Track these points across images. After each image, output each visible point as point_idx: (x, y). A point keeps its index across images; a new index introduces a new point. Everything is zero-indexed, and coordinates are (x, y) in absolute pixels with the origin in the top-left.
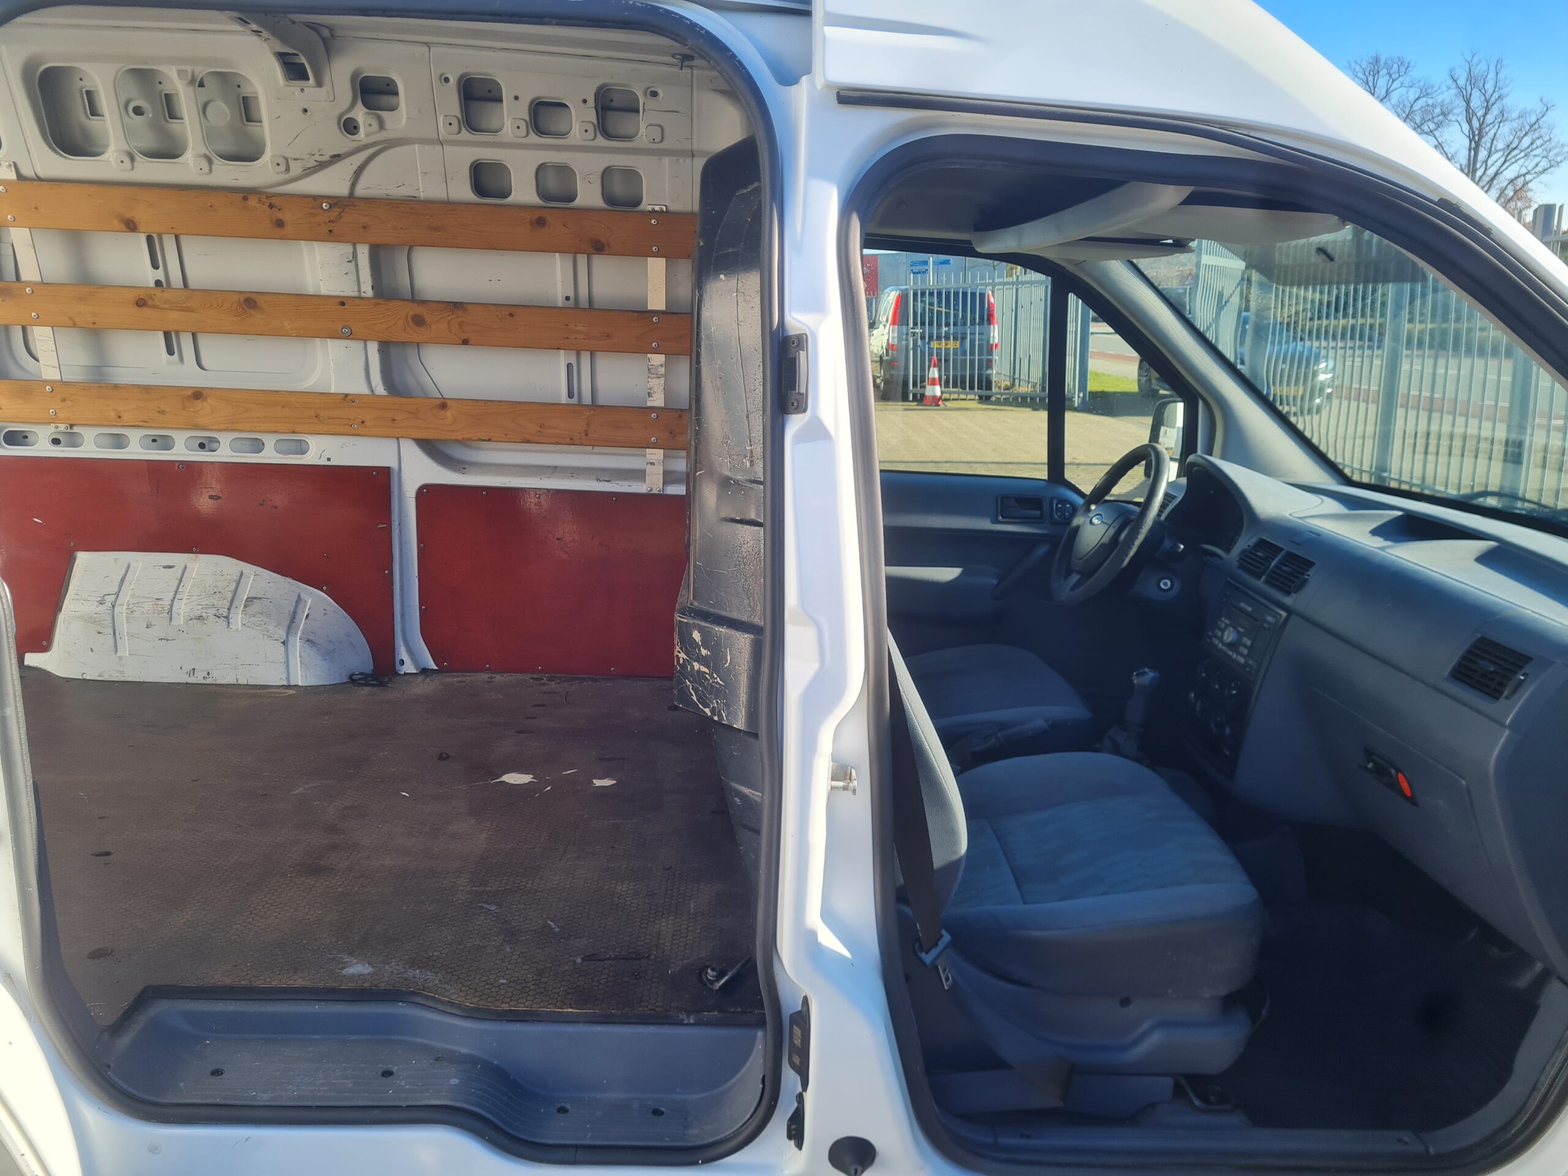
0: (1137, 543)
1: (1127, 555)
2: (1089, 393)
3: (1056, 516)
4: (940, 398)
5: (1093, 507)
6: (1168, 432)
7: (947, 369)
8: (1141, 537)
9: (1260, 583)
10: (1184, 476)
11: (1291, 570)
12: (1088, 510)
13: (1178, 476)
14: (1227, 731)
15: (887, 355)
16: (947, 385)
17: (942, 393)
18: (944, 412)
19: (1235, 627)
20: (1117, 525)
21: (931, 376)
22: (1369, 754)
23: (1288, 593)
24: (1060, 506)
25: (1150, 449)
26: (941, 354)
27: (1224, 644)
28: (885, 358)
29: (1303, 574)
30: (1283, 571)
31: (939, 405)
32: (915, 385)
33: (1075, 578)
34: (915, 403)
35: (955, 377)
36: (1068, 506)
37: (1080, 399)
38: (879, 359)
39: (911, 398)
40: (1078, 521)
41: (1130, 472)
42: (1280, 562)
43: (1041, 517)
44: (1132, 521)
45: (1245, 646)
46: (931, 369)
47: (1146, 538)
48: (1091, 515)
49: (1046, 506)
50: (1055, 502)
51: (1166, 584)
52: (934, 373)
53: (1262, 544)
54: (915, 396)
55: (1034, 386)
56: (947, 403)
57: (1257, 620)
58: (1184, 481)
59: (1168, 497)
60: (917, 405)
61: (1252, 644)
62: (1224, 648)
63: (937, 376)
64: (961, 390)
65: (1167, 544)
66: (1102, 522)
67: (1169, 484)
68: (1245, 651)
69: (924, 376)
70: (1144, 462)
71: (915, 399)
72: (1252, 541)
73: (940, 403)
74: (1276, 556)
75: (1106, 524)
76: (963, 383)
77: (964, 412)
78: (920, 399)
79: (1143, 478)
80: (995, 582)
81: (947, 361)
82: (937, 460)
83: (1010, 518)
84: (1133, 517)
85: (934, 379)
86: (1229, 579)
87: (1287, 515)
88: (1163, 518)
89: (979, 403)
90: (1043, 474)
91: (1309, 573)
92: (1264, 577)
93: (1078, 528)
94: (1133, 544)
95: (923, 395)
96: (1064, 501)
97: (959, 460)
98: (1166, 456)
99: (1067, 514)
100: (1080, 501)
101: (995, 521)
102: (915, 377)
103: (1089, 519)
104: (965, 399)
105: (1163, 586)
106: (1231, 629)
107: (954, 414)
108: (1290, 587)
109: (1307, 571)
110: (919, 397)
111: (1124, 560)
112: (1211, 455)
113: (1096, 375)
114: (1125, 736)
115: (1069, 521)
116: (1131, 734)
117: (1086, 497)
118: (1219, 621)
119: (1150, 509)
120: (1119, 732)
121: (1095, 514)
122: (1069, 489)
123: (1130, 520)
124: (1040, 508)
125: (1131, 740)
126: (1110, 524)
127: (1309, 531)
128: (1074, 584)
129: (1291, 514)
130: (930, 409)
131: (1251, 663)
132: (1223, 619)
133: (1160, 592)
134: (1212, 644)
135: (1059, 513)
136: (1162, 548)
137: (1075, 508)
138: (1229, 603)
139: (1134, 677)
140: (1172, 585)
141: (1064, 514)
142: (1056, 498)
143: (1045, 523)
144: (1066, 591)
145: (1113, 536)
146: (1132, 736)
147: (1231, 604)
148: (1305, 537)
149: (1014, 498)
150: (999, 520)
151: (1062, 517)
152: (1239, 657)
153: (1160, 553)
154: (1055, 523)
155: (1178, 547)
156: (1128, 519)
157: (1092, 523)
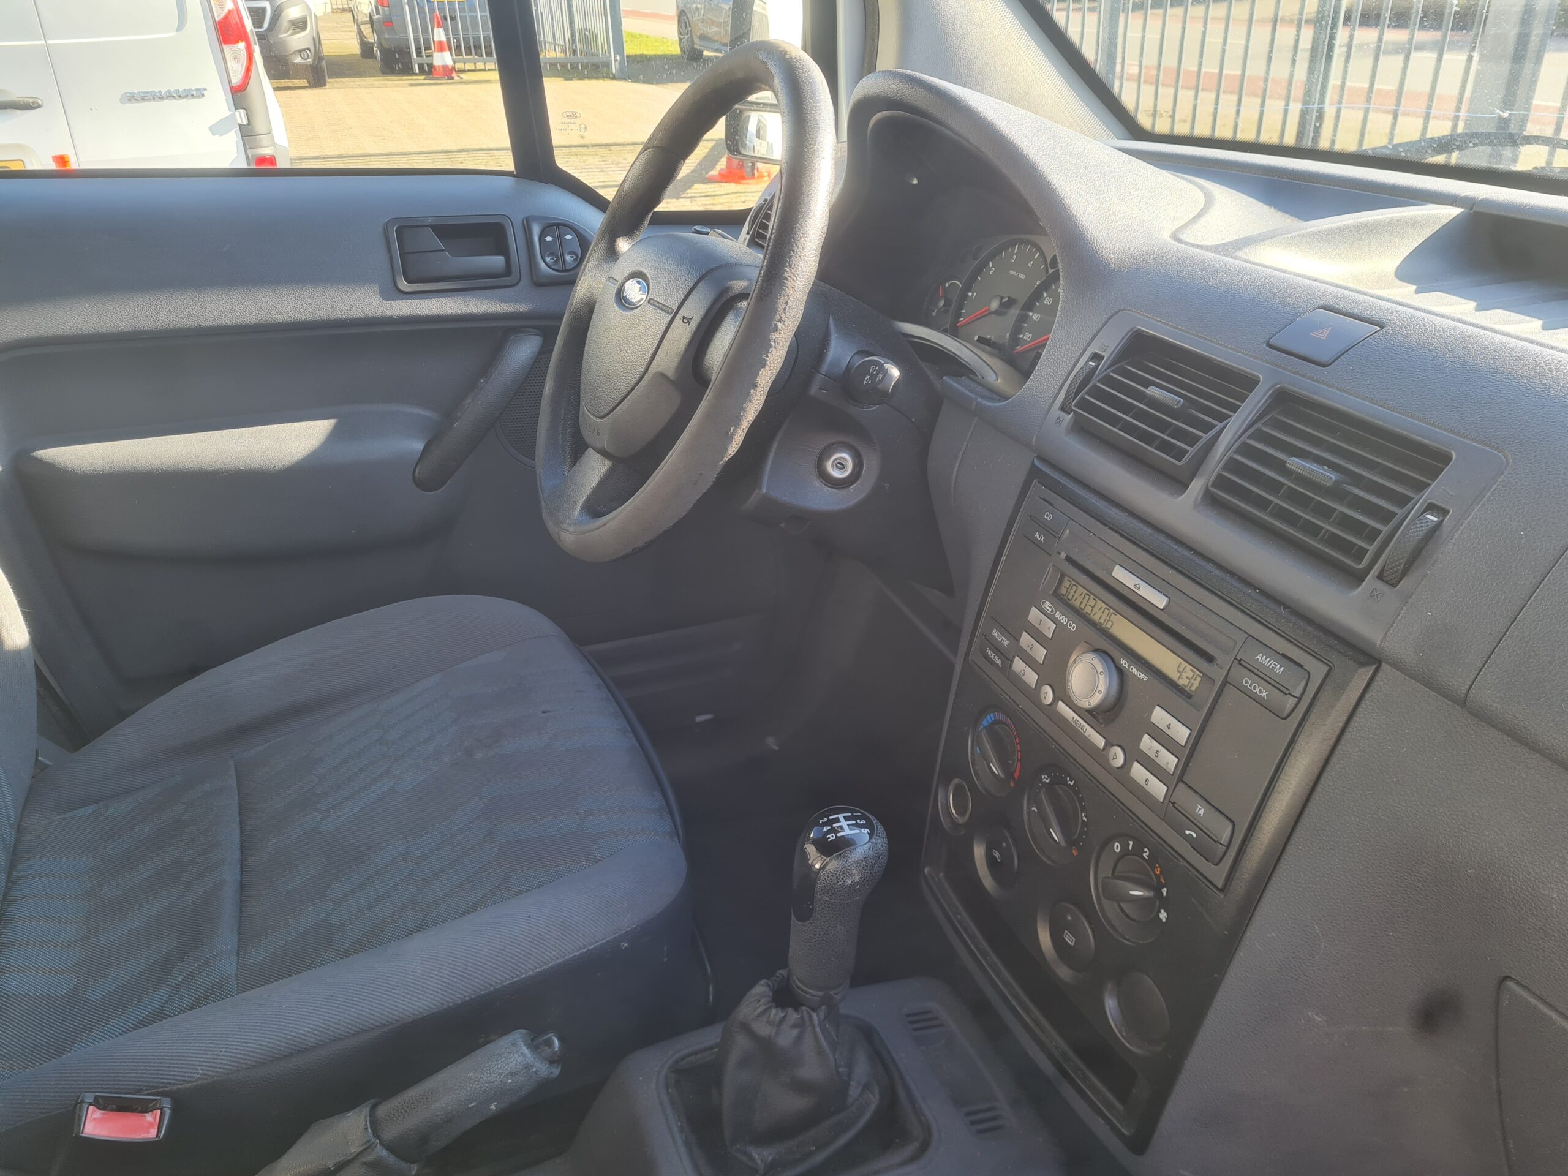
0: (766, 378)
1: (736, 421)
2: (627, 56)
3: (543, 265)
4: (453, 68)
5: (623, 245)
7: (455, 30)
9: (1182, 507)
11: (1332, 476)
12: (612, 254)
14: (1111, 1002)
15: (378, 13)
16: (459, 53)
17: (454, 62)
18: (459, 86)
19: (1106, 656)
20: (695, 309)
21: (436, 39)
23: (1350, 578)
24: (549, 239)
26: (444, 9)
27: (1062, 697)
28: (376, 17)
30: (1292, 475)
31: (452, 78)
32: (419, 54)
34: (423, 77)
35: (466, 39)
36: (568, 237)
37: (617, 63)
38: (368, 19)
39: (417, 71)
42: (1256, 432)
43: (508, 271)
44: (744, 296)
45: (1163, 739)
46: (436, 30)
48: (621, 269)
49: (515, 240)
50: (536, 230)
51: (840, 465)
52: (439, 35)
54: (421, 66)
55: (564, 51)
56: (462, 75)
60: (425, 79)
61: (1197, 741)
62: (1066, 711)
63: (443, 38)
64: (476, 57)
66: (650, 300)
68: (1167, 759)
69: (429, 40)
71: (422, 71)
72: (1109, 344)
73: (454, 75)
74: (1233, 407)
75: (663, 308)
76: (478, 47)
77: (484, 85)
78: (428, 71)
80: (418, 446)
81: (453, 19)
82: (449, 148)
83: (426, 280)
84: (739, 285)
85: (440, 43)
86: (1044, 468)
87: (1165, 236)
90: (501, 157)
91: (1430, 498)
92: (1197, 486)
93: (589, 309)
94: (755, 386)
95: (431, 66)
96: (556, 226)
97: (477, 147)
99: (568, 258)
100: (593, 221)
101: (392, 293)
102: (417, 41)
103: (614, 289)
104: (484, 70)
105: (837, 474)
106: (1090, 656)
109: (1421, 487)
110: (426, 67)
111: (729, 438)
113: (633, 36)
114: (794, 1026)
115: (571, 282)
116: (814, 1015)
117: (604, 211)
118: (1034, 609)
119: (794, 260)
120: (775, 1014)
121: (636, 269)
122: (567, 192)
123: (732, 294)
124: (502, 248)
125: (815, 1033)
126: (675, 309)
127: (1324, 307)
128: (595, 492)
129: (1175, 236)
130: (442, 84)
131: (1202, 812)
132: (1047, 605)
133: (828, 490)
134: (1017, 681)
135: (548, 256)
136: (825, 368)
137: (584, 243)
138: (1063, 555)
139: (810, 849)
140: (858, 465)
141: (559, 258)
142: (537, 219)
143: (518, 286)
144: (576, 513)
145: (686, 351)
146: (816, 1022)
147: (1069, 559)
148: (1326, 332)
149: (432, 227)
150: (401, 288)
151: (556, 267)
152: (1138, 772)
153: (820, 389)
154: (541, 283)
155: (885, 373)
156: (727, 289)
157: (625, 299)
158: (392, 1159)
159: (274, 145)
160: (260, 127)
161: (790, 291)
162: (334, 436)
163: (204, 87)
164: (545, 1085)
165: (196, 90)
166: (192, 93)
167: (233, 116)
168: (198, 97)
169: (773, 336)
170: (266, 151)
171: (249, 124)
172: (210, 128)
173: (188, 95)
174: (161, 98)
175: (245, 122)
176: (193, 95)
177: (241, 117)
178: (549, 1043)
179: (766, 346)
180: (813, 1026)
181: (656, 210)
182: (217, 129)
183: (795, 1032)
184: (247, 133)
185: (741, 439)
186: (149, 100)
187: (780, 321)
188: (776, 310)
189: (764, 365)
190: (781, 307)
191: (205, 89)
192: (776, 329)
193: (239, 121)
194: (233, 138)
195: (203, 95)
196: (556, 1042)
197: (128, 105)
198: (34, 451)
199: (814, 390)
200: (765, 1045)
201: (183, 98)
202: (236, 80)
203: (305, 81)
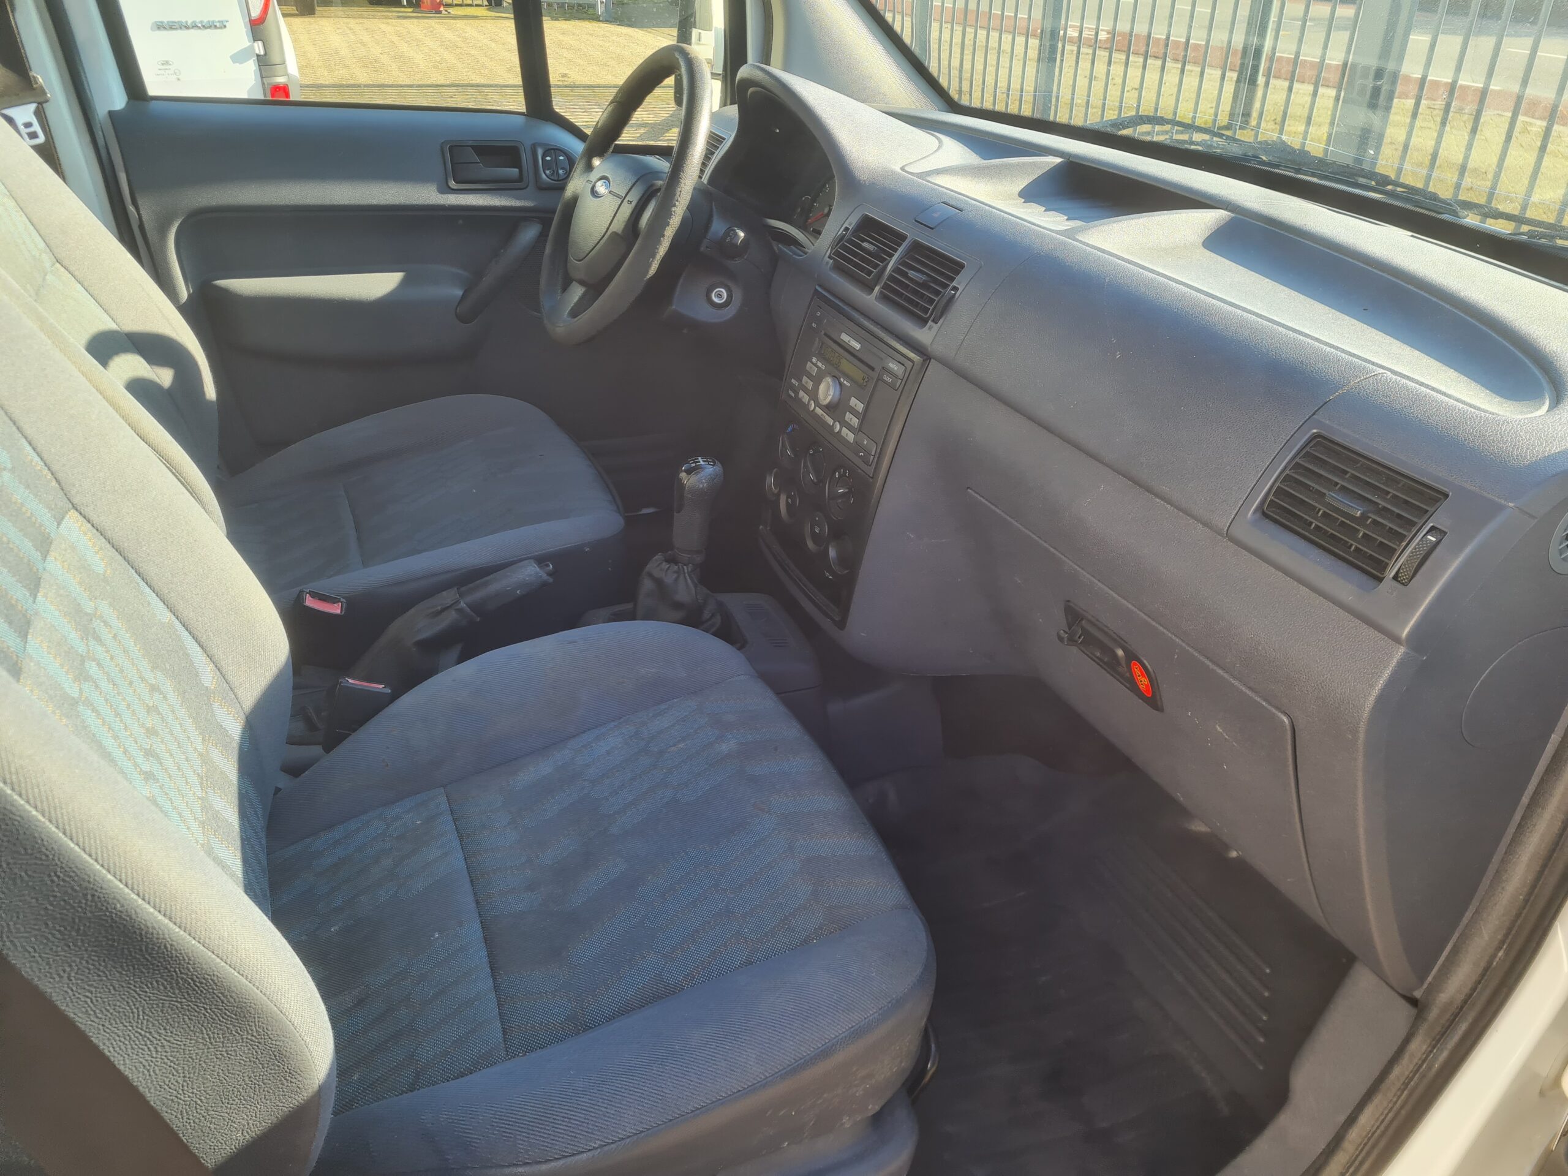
0: (670, 232)
1: (654, 256)
3: (544, 176)
4: (441, 3)
5: (596, 162)
6: (702, 35)
8: (675, 221)
9: (871, 300)
10: (732, 103)
11: (924, 278)
12: (589, 168)
13: (724, 104)
14: (832, 553)
18: (447, 20)
19: (835, 377)
20: (634, 197)
22: (1073, 616)
23: (923, 322)
24: (548, 158)
25: (677, 55)
27: (817, 404)
29: (945, 286)
30: (911, 280)
31: (440, 12)
33: (577, 292)
34: (411, 10)
36: (561, 158)
39: (405, 3)
40: (576, 184)
41: (649, 99)
42: (902, 262)
43: (520, 179)
44: (659, 190)
45: (854, 412)
47: (684, 222)
48: (594, 176)
49: (525, 158)
50: (540, 152)
51: (719, 296)
53: (868, 226)
56: (450, 10)
57: (873, 369)
58: (733, 111)
59: (714, 141)
60: (413, 12)
61: (866, 410)
62: (819, 411)
65: (718, 227)
66: (610, 192)
67: (714, 116)
68: (855, 422)
70: (670, 81)
71: (410, 4)
72: (852, 222)
73: (442, 9)
74: (896, 250)
75: (617, 196)
78: (417, 3)
79: (672, 106)
80: (459, 293)
83: (468, 182)
84: (660, 183)
86: (819, 289)
87: (897, 168)
88: (705, 179)
89: (488, 9)
90: (517, 103)
91: (954, 284)
92: (877, 289)
93: (575, 200)
94: (663, 236)
96: (554, 150)
98: (706, 71)
99: (561, 172)
100: (578, 147)
101: (446, 189)
103: (591, 186)
104: (471, 5)
105: (716, 300)
106: (829, 380)
107: (460, 23)
108: (926, 310)
109: (953, 279)
111: (649, 266)
112: (768, 63)
114: (675, 572)
115: (562, 188)
116: (685, 567)
117: (585, 142)
118: (809, 363)
119: (685, 169)
120: (665, 566)
121: (601, 175)
122: (561, 128)
123: (654, 188)
124: (517, 164)
125: (685, 577)
126: (623, 196)
127: (943, 203)
128: (576, 305)
129: (902, 169)
130: (431, 17)
131: (865, 443)
132: (814, 360)
133: (711, 310)
134: (799, 401)
135: (548, 169)
136: (710, 235)
137: (571, 162)
138: (823, 332)
139: (683, 475)
140: (730, 296)
141: (555, 172)
142: (541, 145)
143: (527, 189)
144: (565, 316)
145: (629, 219)
146: (686, 571)
147: (825, 334)
148: (939, 213)
149: (472, 147)
150: (452, 187)
151: (552, 178)
152: (845, 431)
153: (707, 247)
154: (542, 188)
155: (736, 234)
156: (652, 185)
157: (596, 192)
158: (468, 610)
159: (287, 74)
160: (275, 58)
161: (682, 185)
162: (404, 283)
163: (226, 19)
164: (545, 584)
165: (219, 22)
166: (215, 24)
167: (252, 48)
168: (220, 28)
169: (673, 209)
170: (281, 80)
171: (266, 54)
172: (231, 57)
173: (211, 26)
174: (187, 28)
175: (262, 53)
176: (216, 26)
177: (259, 47)
178: (548, 565)
179: (669, 214)
180: (684, 573)
181: (616, 143)
182: (238, 58)
183: (675, 575)
184: (263, 62)
185: (657, 266)
186: (176, 29)
187: (677, 201)
188: (675, 195)
189: (668, 225)
190: (678, 193)
191: (227, 21)
192: (675, 205)
193: (257, 52)
194: (251, 67)
195: (225, 26)
196: (551, 566)
197: (158, 32)
198: (214, 281)
199: (702, 249)
200: (659, 582)
201: (207, 28)
202: (256, 13)
203: (294, 8)
